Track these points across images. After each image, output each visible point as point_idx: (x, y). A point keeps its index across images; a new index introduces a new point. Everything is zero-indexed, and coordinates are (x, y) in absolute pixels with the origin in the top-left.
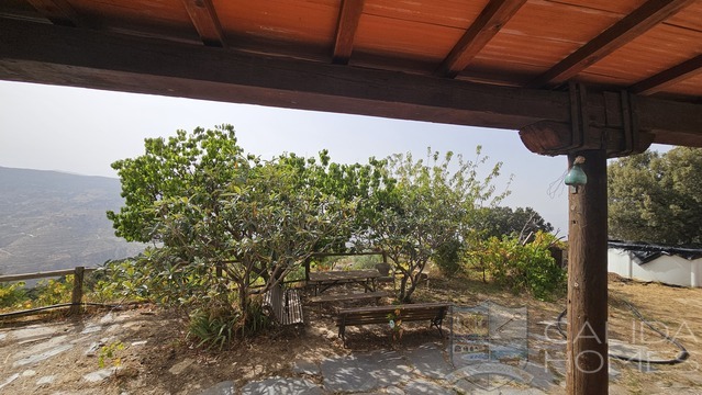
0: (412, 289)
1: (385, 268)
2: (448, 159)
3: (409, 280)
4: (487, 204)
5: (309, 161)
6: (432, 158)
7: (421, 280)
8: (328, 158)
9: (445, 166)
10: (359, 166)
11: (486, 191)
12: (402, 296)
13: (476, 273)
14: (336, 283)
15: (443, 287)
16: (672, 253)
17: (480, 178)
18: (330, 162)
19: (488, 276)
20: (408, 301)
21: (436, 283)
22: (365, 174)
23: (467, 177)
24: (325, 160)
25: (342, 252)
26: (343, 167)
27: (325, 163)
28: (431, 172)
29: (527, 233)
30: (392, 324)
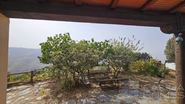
0: (118, 75)
1: (109, 69)
2: (124, 40)
3: (116, 72)
4: (136, 51)
5: (89, 42)
7: (119, 72)
8: (94, 40)
9: (124, 42)
10: (102, 42)
11: (136, 48)
12: (115, 77)
13: (133, 70)
14: (97, 73)
15: (125, 74)
17: (134, 44)
18: (94, 42)
19: (137, 71)
20: (116, 78)
21: (123, 73)
22: (104, 44)
23: (130, 44)
24: (93, 41)
25: (98, 65)
26: (98, 43)
27: (93, 42)
28: (120, 43)
29: (147, 59)
30: (114, 84)
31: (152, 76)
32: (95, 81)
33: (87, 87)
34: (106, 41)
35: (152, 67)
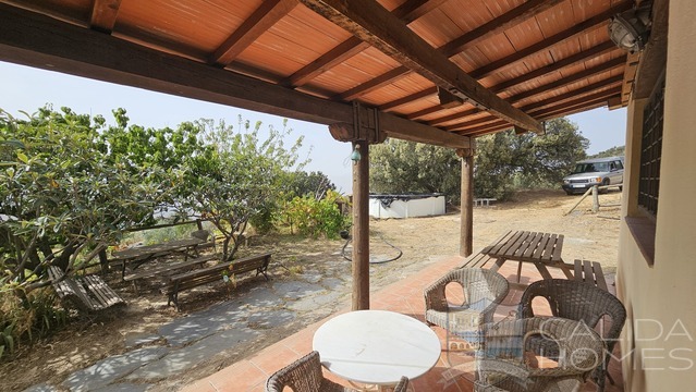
0: (236, 249)
1: (203, 235)
2: (257, 128)
3: (231, 243)
4: (293, 169)
5: (96, 120)
6: (243, 126)
7: (241, 239)
8: (127, 119)
9: (254, 134)
10: (170, 131)
11: (291, 159)
12: (225, 257)
13: (284, 229)
15: (260, 244)
16: (398, 198)
17: (287, 147)
18: (129, 124)
19: (295, 229)
20: (231, 259)
21: (253, 242)
23: (277, 146)
24: (123, 120)
25: (151, 224)
26: (150, 132)
27: (125, 125)
28: (243, 140)
29: (320, 192)
30: (226, 279)
31: (331, 237)
32: (146, 288)
33: (108, 321)
34: (188, 128)
35: (330, 214)
